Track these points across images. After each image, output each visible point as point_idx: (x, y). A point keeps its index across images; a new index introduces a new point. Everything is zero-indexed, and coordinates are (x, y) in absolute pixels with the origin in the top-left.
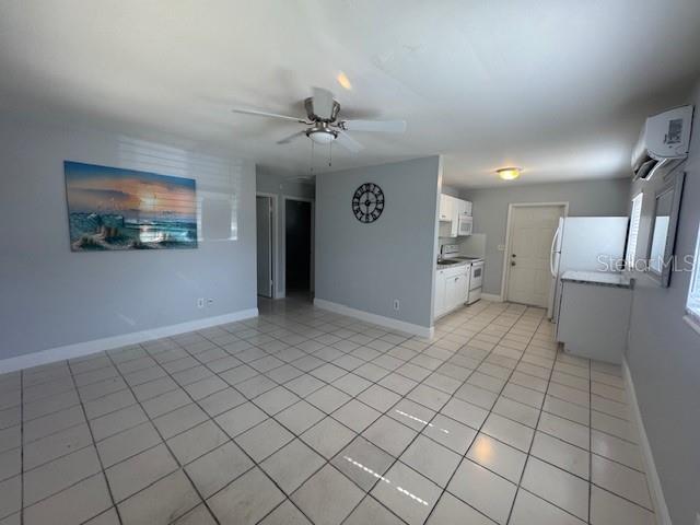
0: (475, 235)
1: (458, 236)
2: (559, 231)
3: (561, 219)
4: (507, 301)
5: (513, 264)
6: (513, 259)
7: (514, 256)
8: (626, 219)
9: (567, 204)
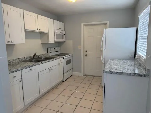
0: (67, 41)
1: (55, 42)
2: (104, 37)
3: (105, 30)
4: (85, 75)
5: (86, 55)
6: (86, 53)
7: (86, 51)
8: (135, 29)
9: (108, 22)
